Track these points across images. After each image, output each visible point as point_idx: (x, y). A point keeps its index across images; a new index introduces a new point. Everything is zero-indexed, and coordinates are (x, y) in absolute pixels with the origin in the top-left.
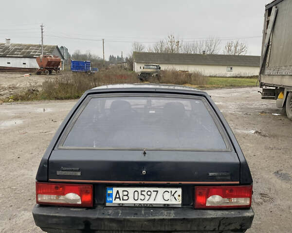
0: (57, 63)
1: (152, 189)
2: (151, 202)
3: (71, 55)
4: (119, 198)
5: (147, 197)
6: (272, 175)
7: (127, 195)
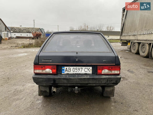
0: (40, 35)
1: (80, 67)
2: (80, 72)
3: (45, 32)
4: (67, 71)
5: (78, 70)
6: (126, 71)
7: (70, 70)
